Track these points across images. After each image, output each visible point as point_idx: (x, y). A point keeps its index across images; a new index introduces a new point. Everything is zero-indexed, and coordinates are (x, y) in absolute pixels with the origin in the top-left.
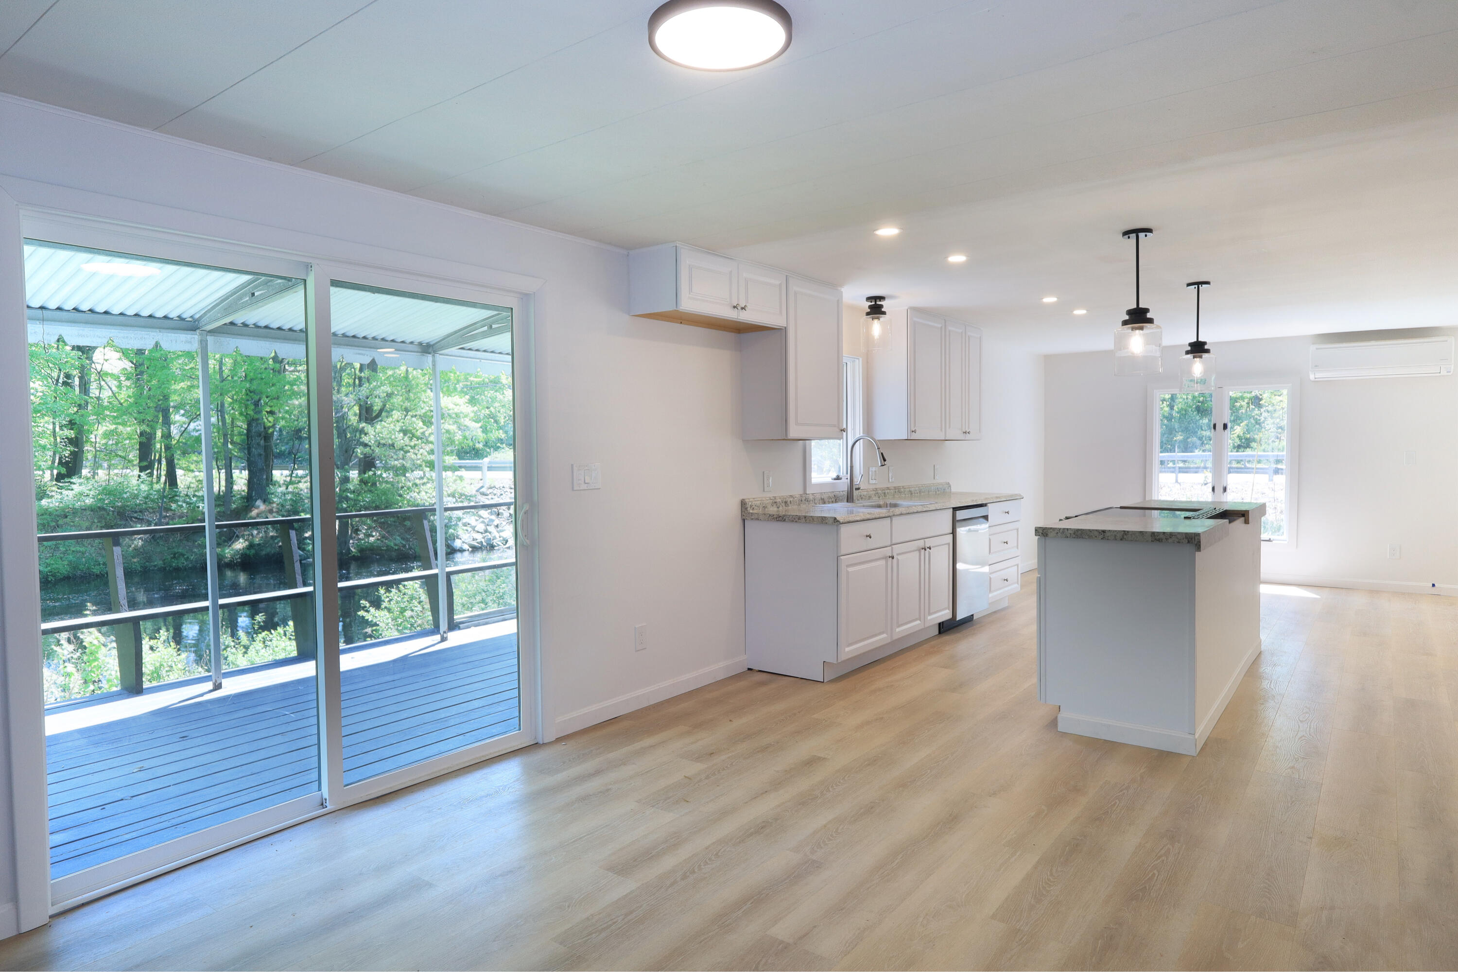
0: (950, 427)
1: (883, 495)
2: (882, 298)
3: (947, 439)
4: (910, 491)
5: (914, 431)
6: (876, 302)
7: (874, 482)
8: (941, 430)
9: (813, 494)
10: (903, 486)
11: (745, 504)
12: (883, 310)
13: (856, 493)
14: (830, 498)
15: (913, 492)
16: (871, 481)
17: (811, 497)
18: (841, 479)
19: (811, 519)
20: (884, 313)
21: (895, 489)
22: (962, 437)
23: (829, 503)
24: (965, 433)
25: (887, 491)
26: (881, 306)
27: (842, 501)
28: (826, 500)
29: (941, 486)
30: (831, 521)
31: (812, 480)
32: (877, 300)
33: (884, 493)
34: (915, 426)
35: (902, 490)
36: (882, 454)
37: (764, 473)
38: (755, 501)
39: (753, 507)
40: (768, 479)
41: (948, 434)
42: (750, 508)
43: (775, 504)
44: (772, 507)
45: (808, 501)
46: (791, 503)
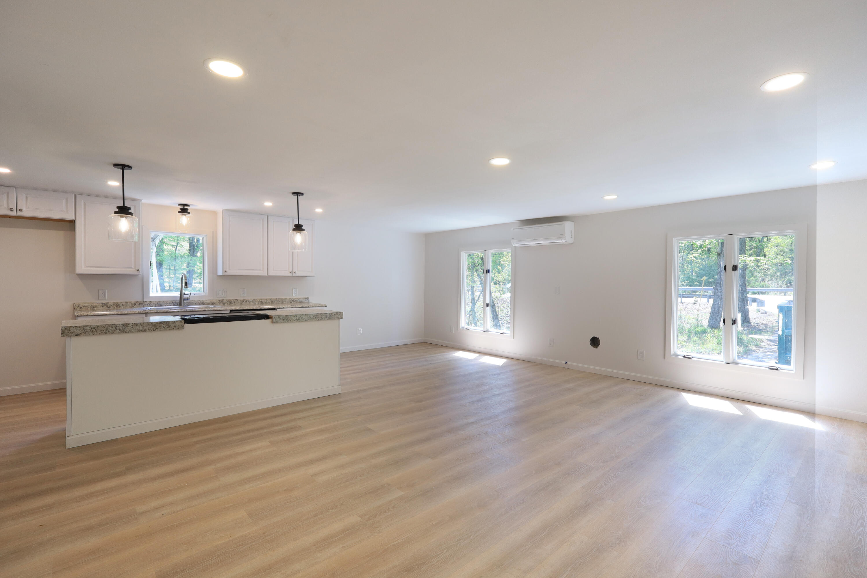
0: (273, 270)
2: (188, 205)
3: (269, 275)
5: (227, 271)
6: (184, 207)
8: (264, 271)
9: (153, 301)
17: (147, 303)
20: (189, 213)
24: (292, 273)
26: (187, 209)
31: (151, 294)
34: (229, 268)
37: (98, 290)
38: (85, 304)
39: (81, 307)
40: (104, 294)
41: (272, 273)
42: (78, 307)
43: (106, 306)
44: (101, 307)
45: (142, 305)
46: (123, 305)
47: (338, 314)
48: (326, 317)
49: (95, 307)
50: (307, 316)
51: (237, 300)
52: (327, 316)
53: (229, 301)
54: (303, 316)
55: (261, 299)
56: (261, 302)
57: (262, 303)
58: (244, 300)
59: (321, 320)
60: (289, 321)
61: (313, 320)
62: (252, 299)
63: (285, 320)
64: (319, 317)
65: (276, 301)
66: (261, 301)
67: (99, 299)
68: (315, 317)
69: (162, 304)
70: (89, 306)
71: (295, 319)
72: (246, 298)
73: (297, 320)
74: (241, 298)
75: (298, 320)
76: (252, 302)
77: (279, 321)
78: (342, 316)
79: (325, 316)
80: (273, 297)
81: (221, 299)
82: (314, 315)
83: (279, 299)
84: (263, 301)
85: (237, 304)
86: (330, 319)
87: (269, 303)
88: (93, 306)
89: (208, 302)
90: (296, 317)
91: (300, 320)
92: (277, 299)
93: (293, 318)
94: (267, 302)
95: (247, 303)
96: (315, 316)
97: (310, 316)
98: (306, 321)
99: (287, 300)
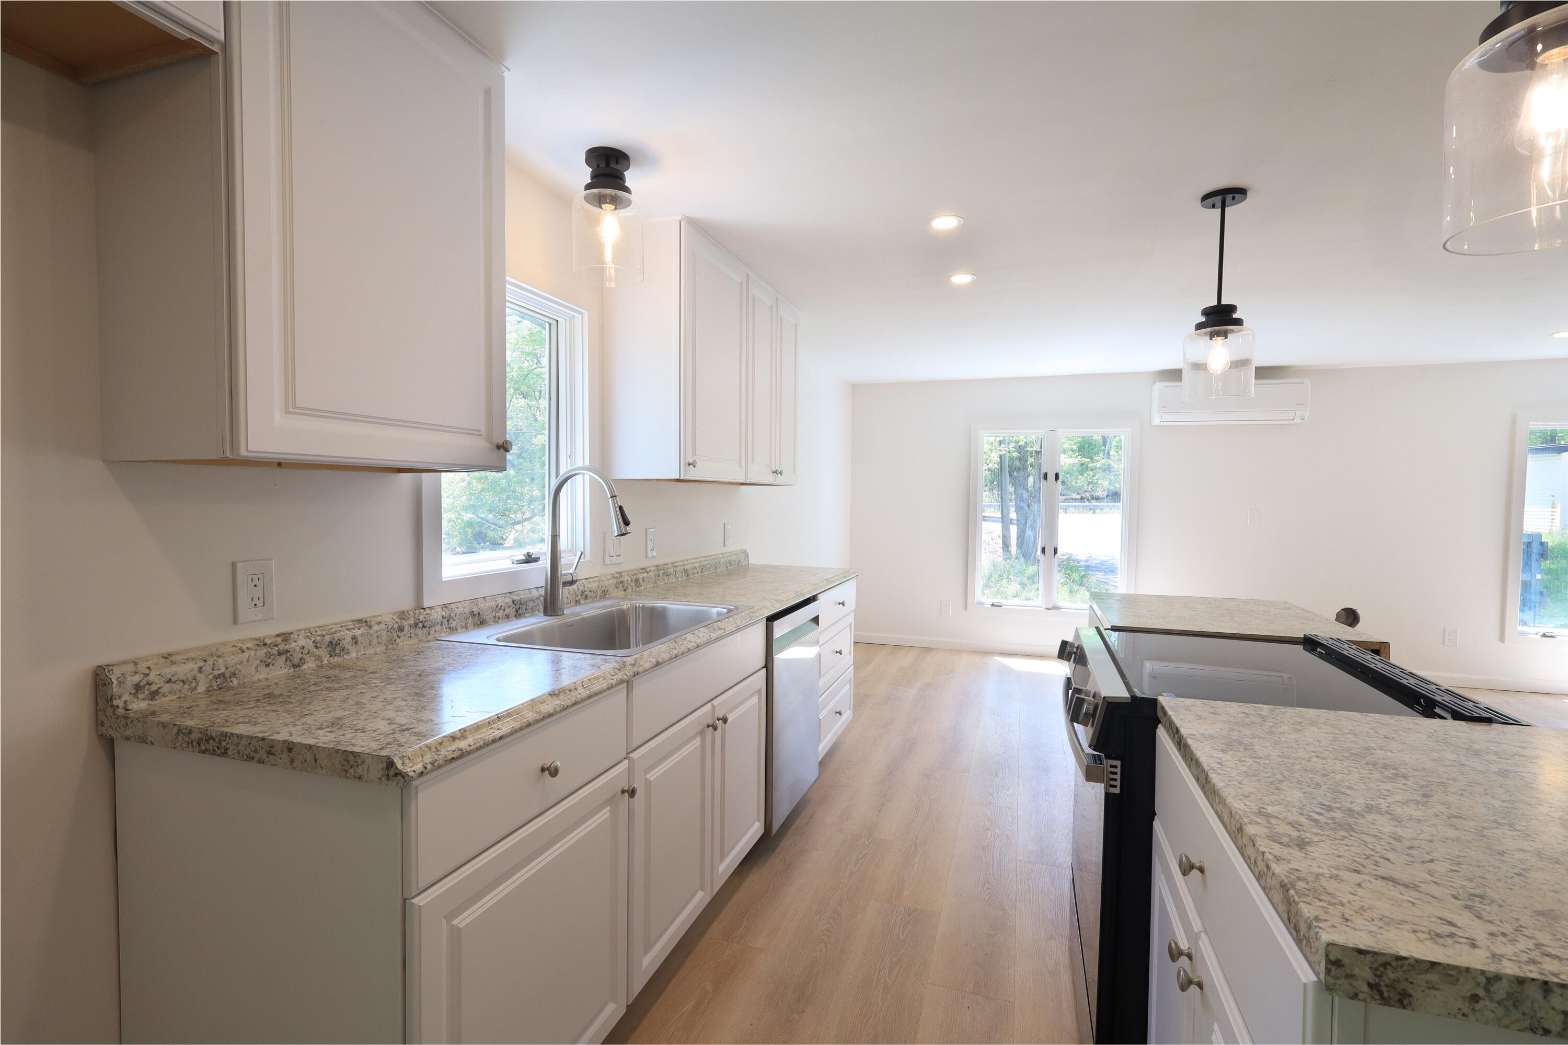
0: (753, 461)
1: (633, 584)
3: (748, 481)
4: (685, 570)
5: (692, 464)
7: (615, 560)
8: (740, 466)
9: (445, 606)
10: (672, 563)
11: (107, 683)
13: (565, 593)
14: (499, 608)
15: (690, 573)
16: (608, 560)
17: (437, 615)
18: (536, 560)
19: (309, 757)
21: (659, 570)
22: (770, 479)
23: (496, 620)
24: (775, 472)
25: (641, 576)
27: (532, 612)
28: (488, 615)
29: (734, 557)
30: (376, 770)
31: (444, 569)
33: (637, 580)
34: (694, 453)
35: (671, 570)
36: (621, 508)
37: (234, 565)
38: (173, 663)
39: (154, 688)
40: (260, 584)
42: (135, 695)
43: (283, 658)
44: (262, 668)
45: (424, 627)
46: (356, 643)
49: (234, 674)
67: (241, 619)
70: (199, 676)
88: (223, 670)
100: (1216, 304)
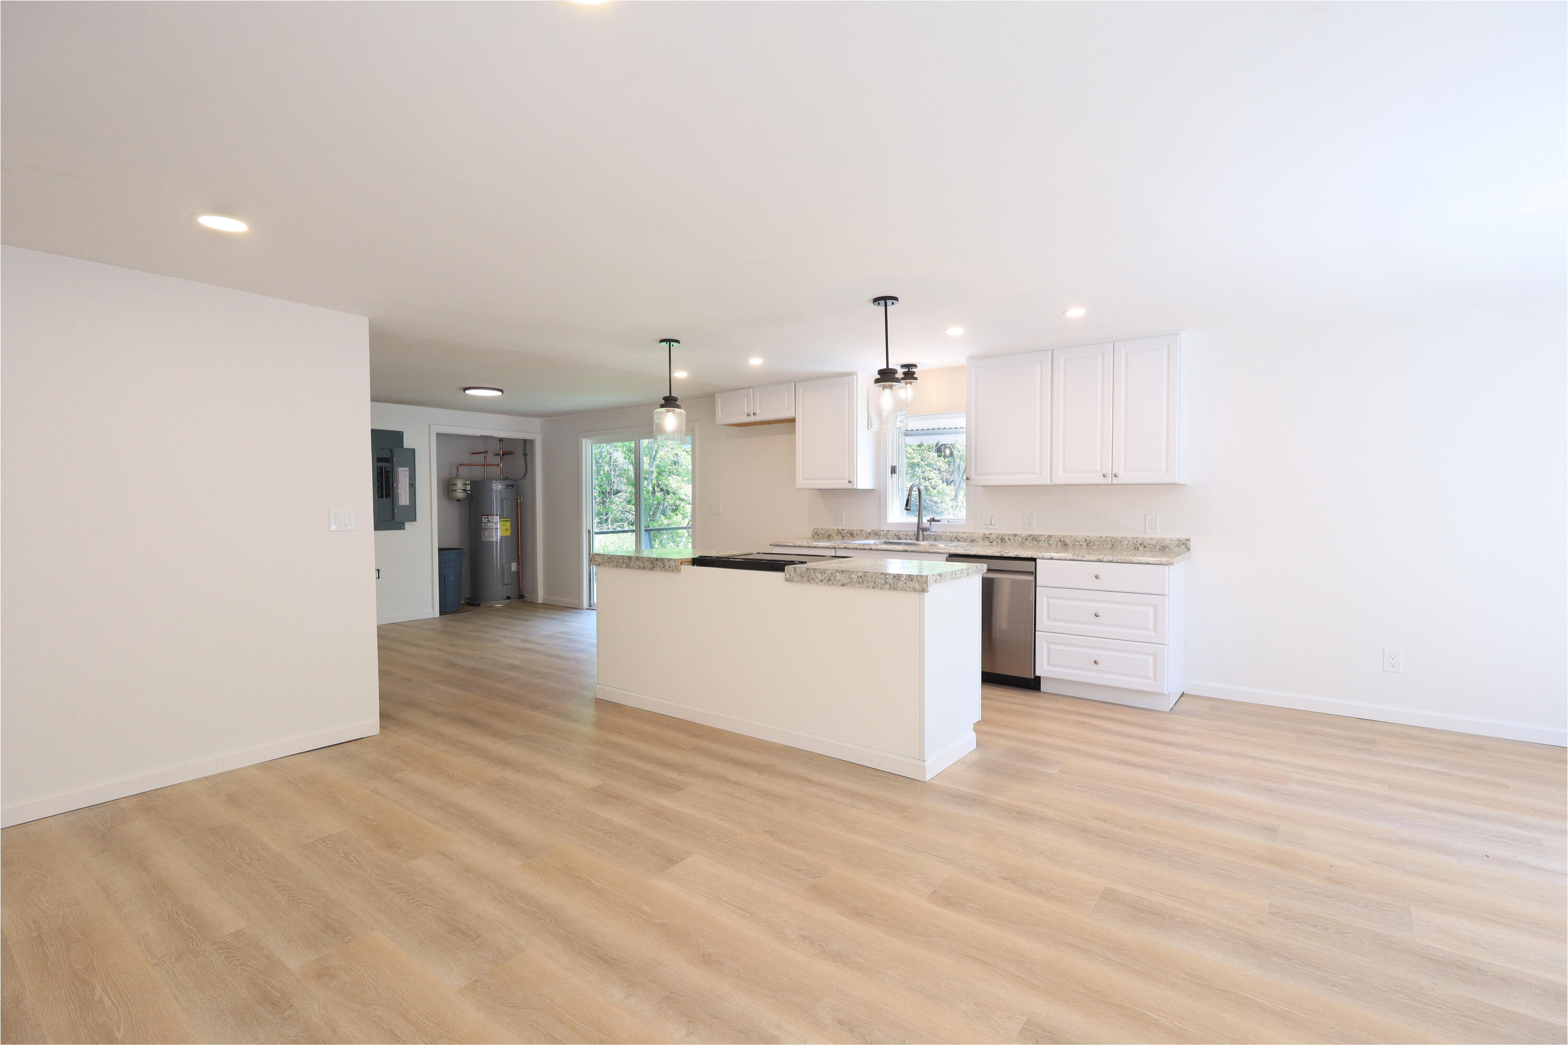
2: (915, 366)
3: (1056, 484)
8: (1041, 475)
12: (915, 376)
20: (916, 379)
22: (1102, 481)
24: (1106, 476)
26: (914, 373)
31: (888, 519)
32: (910, 368)
34: (975, 473)
37: (836, 511)
38: (822, 530)
39: (818, 534)
40: (841, 517)
41: (1061, 478)
43: (840, 534)
44: (836, 535)
45: (877, 535)
46: (858, 535)
47: (915, 580)
48: (886, 583)
50: (845, 575)
51: (1016, 535)
52: (887, 580)
53: (1001, 537)
54: (838, 574)
55: (1064, 537)
56: (1063, 543)
57: (1066, 545)
58: (1030, 536)
59: (874, 588)
60: (812, 581)
61: (857, 585)
62: (1046, 536)
63: (805, 578)
64: (870, 580)
65: (1098, 543)
66: (1062, 540)
67: (837, 524)
68: (860, 579)
69: (902, 536)
70: (825, 534)
71: (823, 577)
72: (1035, 533)
73: (826, 581)
74: (1025, 533)
75: (828, 580)
76: (1043, 542)
77: (795, 579)
78: (924, 586)
79: (883, 580)
80: (1094, 534)
81: (987, 532)
82: (859, 574)
83: (1107, 537)
84: (1067, 541)
85: (1015, 544)
86: (894, 588)
87: (1081, 545)
89: (965, 536)
90: (825, 573)
91: (830, 582)
92: (1101, 537)
93: (819, 575)
94: (1077, 543)
95: (1035, 542)
96: (861, 577)
97: (852, 576)
98: (843, 585)
99: (1127, 542)
100: (886, 367)
